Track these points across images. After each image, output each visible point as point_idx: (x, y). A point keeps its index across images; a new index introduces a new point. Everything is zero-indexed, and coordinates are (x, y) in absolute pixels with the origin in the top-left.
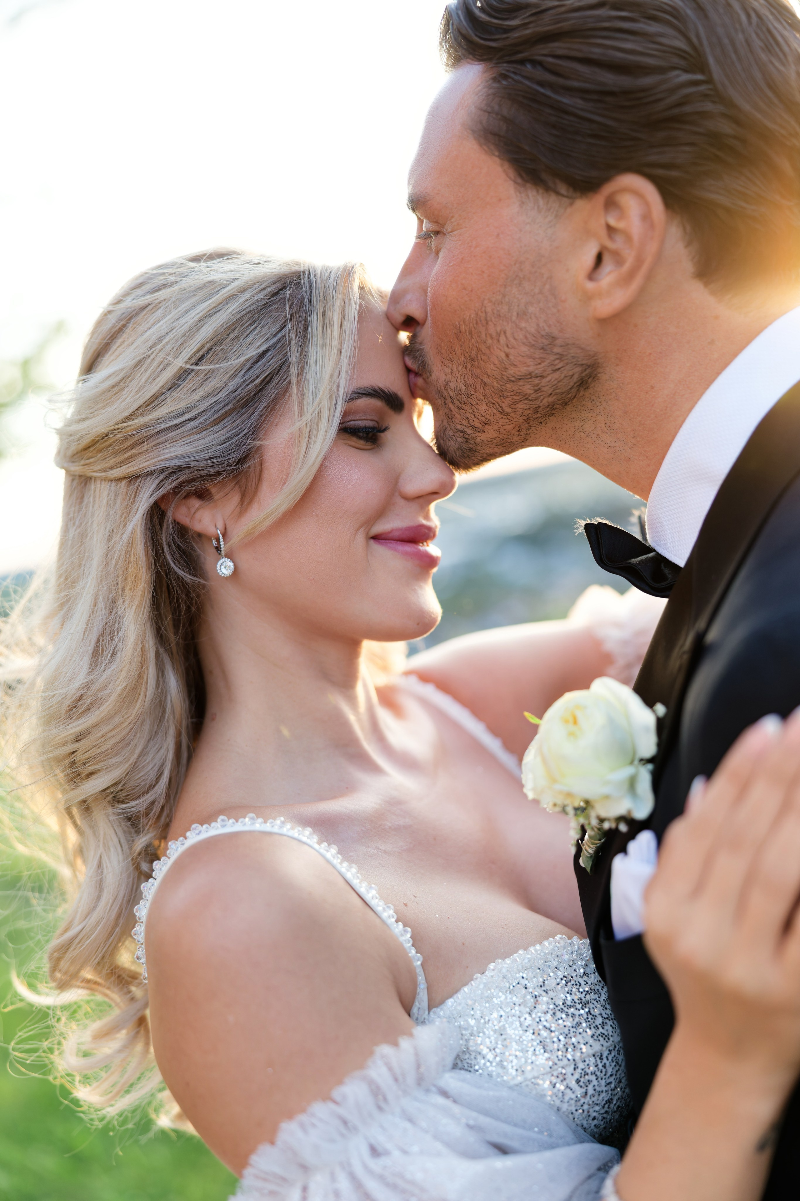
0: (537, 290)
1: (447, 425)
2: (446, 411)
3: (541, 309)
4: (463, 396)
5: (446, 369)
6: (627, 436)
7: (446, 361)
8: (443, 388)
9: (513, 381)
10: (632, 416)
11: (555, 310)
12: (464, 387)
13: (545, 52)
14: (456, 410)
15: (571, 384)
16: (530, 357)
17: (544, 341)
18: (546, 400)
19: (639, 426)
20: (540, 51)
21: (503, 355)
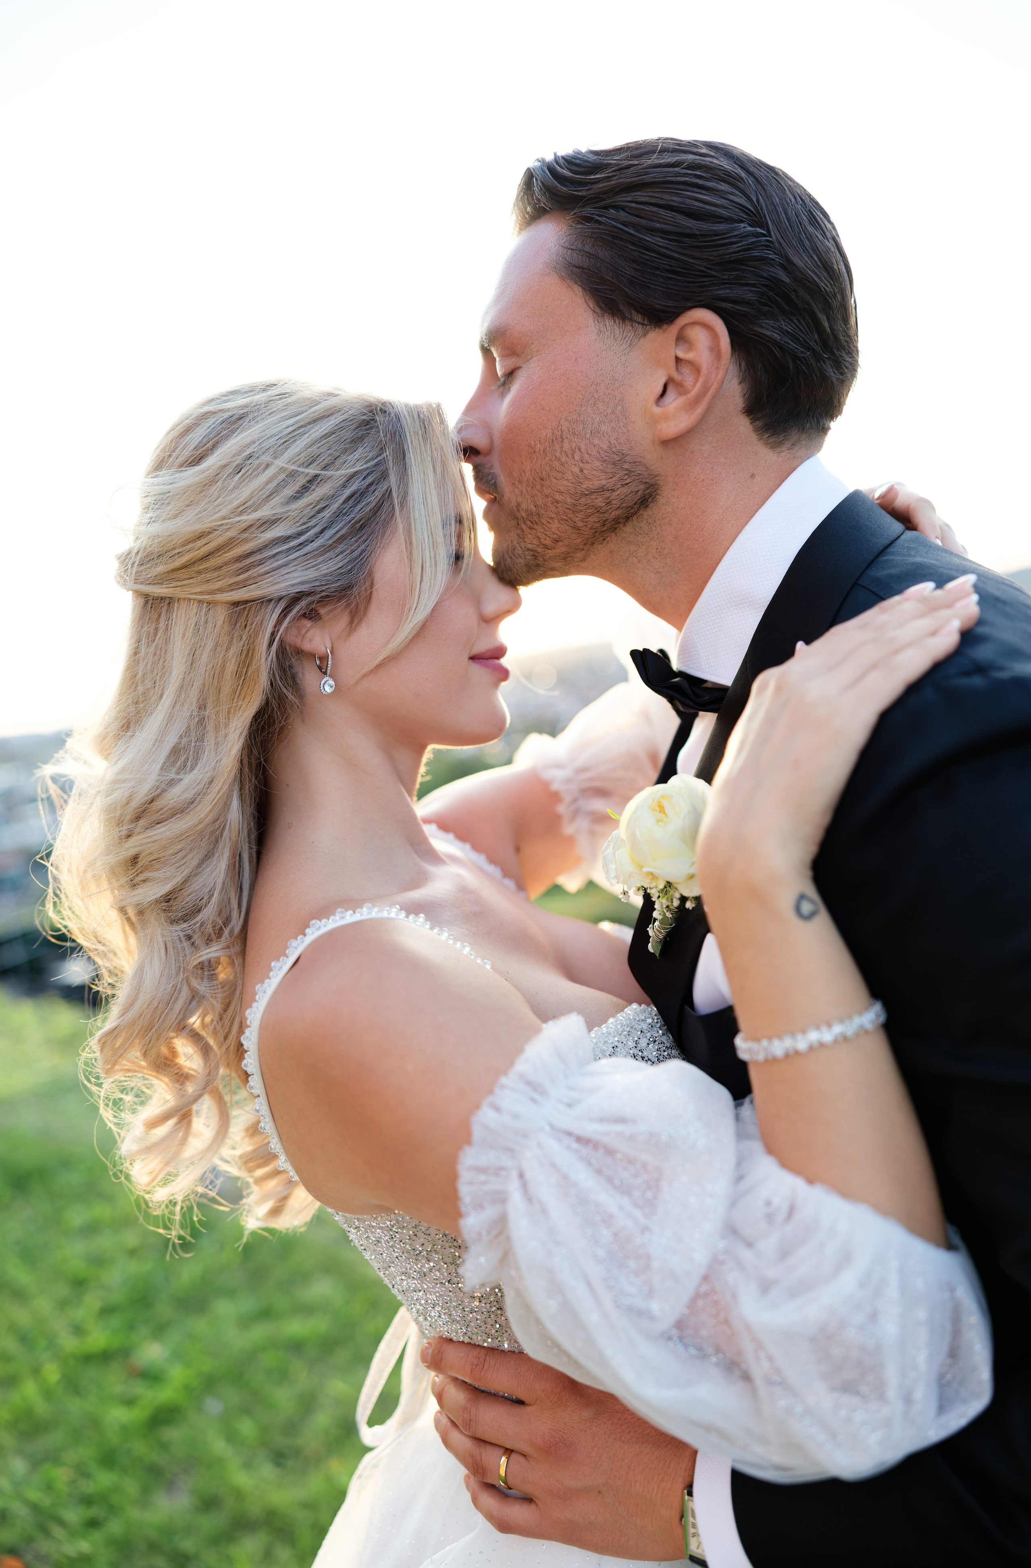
0: (609, 411)
1: (517, 545)
2: (519, 531)
3: (613, 428)
4: (534, 516)
5: (517, 491)
6: (675, 561)
7: (517, 483)
8: (515, 509)
9: (587, 495)
10: (681, 540)
11: (625, 430)
12: (534, 509)
13: (629, 199)
14: (529, 530)
15: (636, 500)
16: (603, 471)
17: (615, 456)
18: (613, 513)
19: (687, 551)
20: (623, 199)
21: (577, 470)
